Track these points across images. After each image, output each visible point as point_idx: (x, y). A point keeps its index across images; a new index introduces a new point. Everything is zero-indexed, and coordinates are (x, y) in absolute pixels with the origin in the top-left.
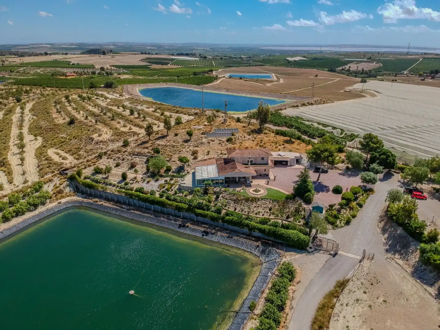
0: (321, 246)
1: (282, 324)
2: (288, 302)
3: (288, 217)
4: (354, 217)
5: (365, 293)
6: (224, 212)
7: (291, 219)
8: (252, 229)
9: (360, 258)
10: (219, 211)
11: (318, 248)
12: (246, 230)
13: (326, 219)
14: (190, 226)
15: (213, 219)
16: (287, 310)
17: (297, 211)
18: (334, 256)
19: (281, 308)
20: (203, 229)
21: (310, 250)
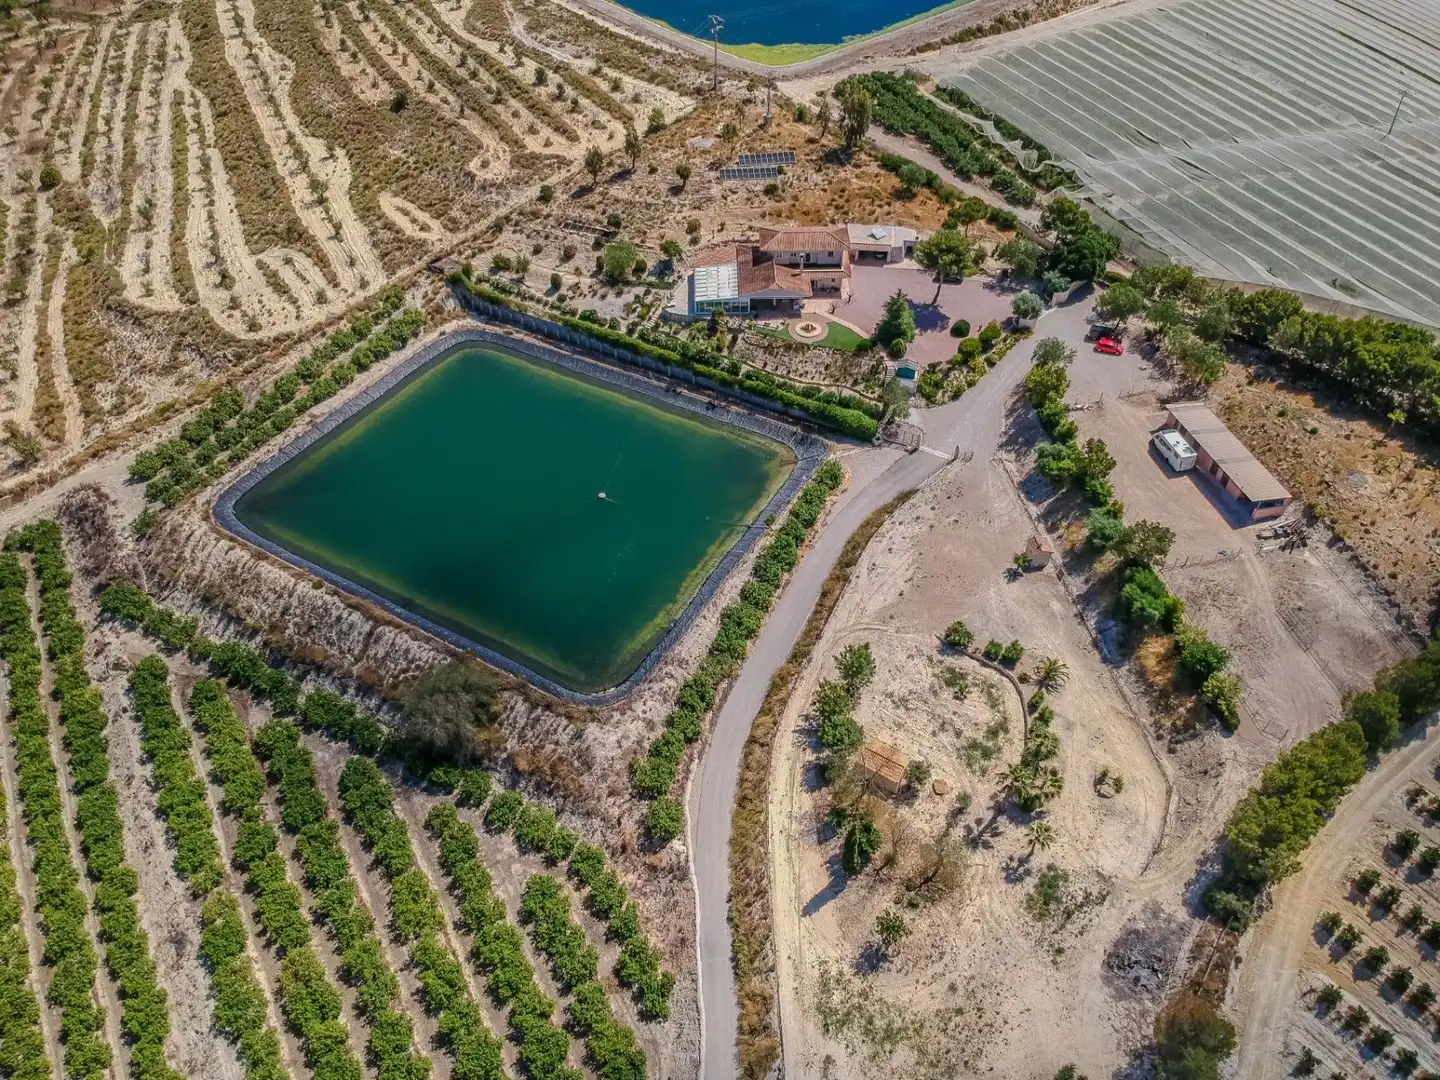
0: (895, 435)
1: (807, 542)
2: (821, 517)
3: (856, 383)
4: (971, 384)
5: (933, 509)
6: (744, 369)
7: (861, 387)
8: (789, 404)
9: (948, 457)
10: (734, 370)
11: (890, 438)
12: (779, 405)
13: (920, 389)
14: (685, 392)
15: (724, 382)
16: (818, 526)
17: (874, 371)
18: (911, 452)
19: (809, 524)
20: (706, 399)
21: (876, 443)
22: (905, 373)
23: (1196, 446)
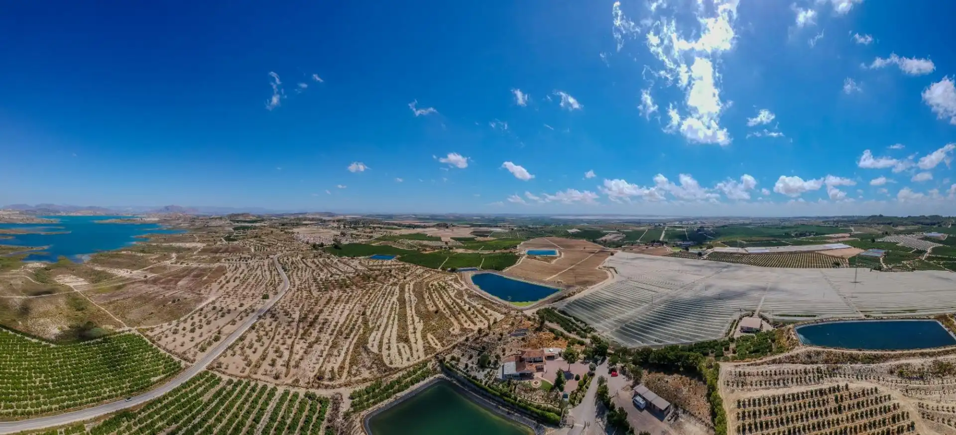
0: (566, 421)
3: (551, 402)
4: (583, 396)
6: (519, 398)
7: (553, 403)
8: (533, 412)
9: (583, 426)
10: (515, 399)
11: (564, 424)
12: (529, 412)
13: (570, 401)
14: (501, 407)
15: (512, 403)
17: (556, 397)
18: (572, 428)
20: (507, 410)
21: (561, 426)
22: (565, 396)
23: (644, 399)
